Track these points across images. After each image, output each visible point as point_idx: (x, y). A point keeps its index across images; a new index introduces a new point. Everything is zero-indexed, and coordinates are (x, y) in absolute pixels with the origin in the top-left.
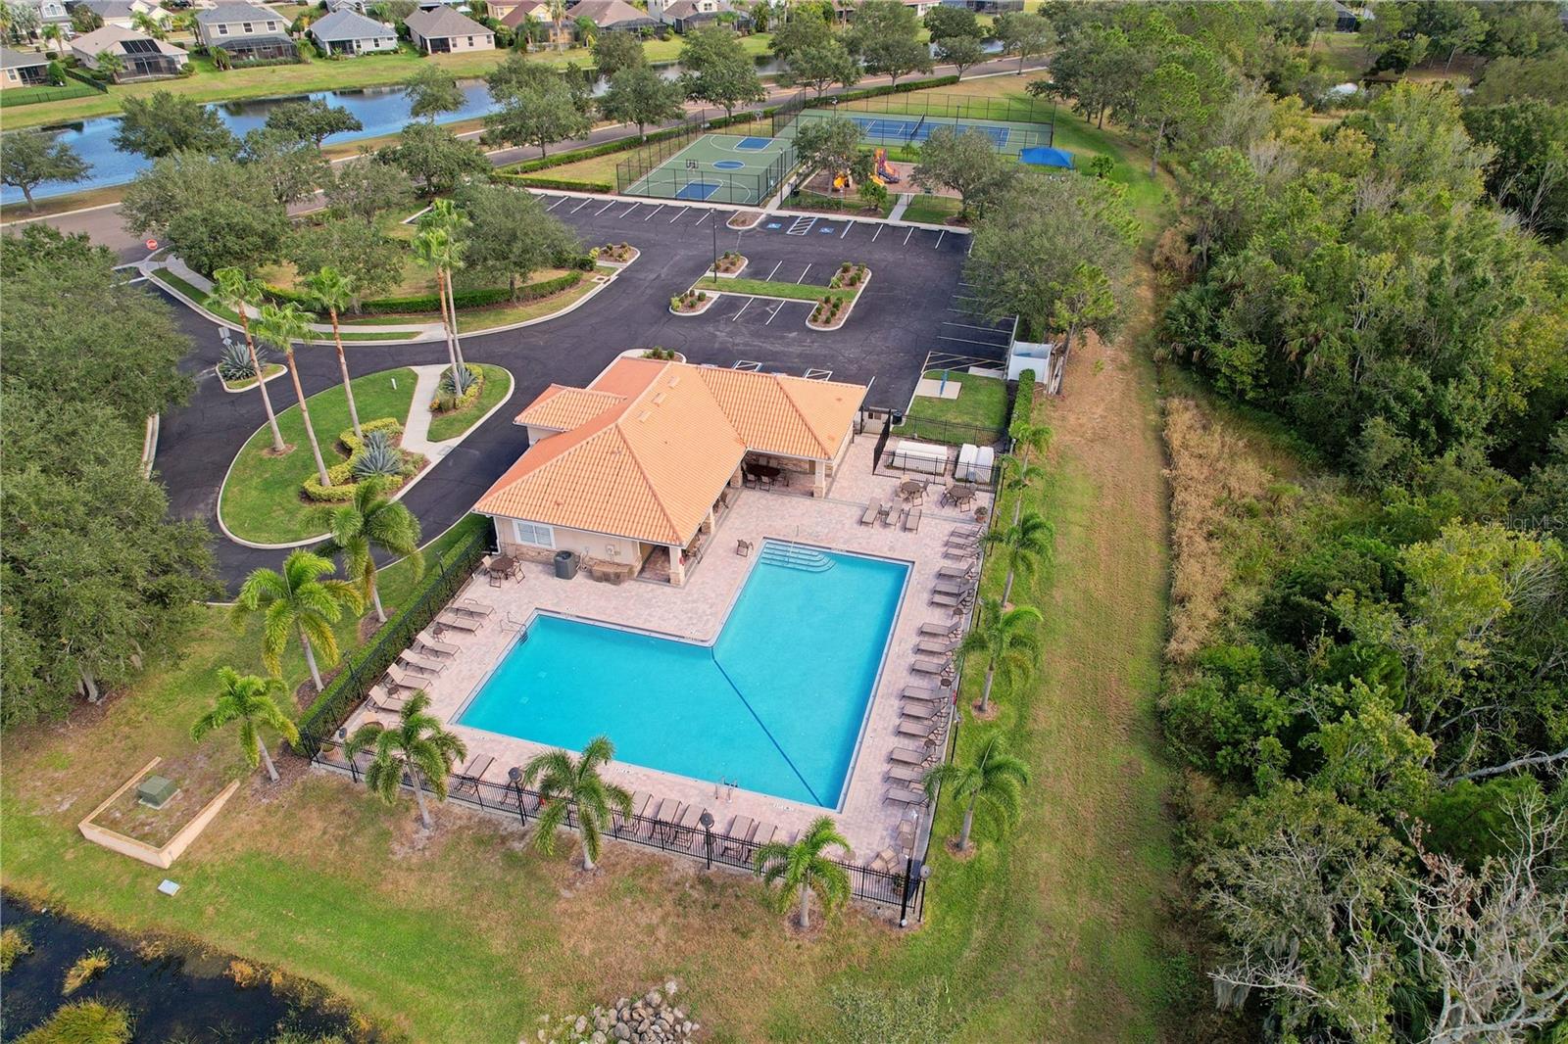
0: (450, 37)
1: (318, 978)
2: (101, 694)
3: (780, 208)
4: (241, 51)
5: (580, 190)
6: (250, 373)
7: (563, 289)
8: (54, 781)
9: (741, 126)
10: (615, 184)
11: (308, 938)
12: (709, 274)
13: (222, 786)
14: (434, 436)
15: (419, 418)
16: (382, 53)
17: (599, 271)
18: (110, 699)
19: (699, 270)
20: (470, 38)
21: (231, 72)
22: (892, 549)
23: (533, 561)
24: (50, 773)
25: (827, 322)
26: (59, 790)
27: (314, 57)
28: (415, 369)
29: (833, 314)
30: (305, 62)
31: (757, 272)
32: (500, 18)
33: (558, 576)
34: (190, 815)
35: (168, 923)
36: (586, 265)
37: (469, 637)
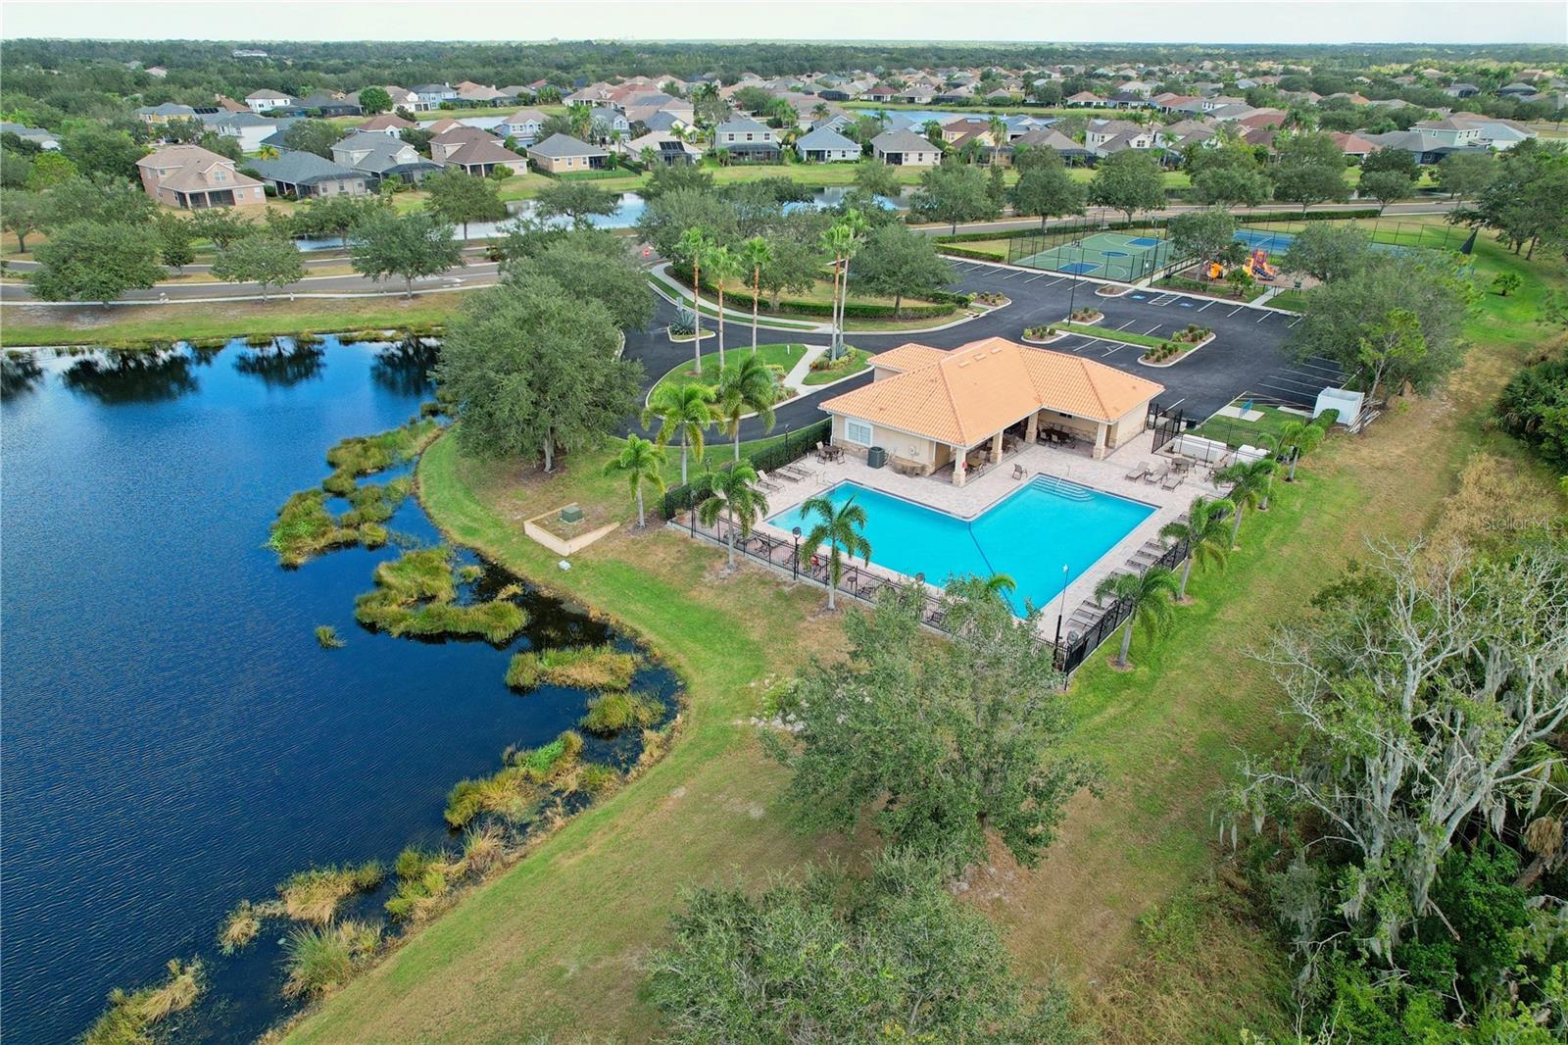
0: (904, 152)
1: (638, 627)
2: (552, 468)
3: (1150, 286)
4: (741, 154)
5: (977, 259)
6: (690, 331)
7: (938, 315)
8: (515, 505)
9: (1138, 230)
10: (1006, 258)
11: (637, 607)
12: (1066, 321)
13: (609, 522)
14: (806, 382)
15: (802, 369)
16: (846, 162)
17: (971, 309)
18: (556, 472)
19: (1059, 317)
20: (921, 155)
21: (730, 168)
22: (1147, 497)
23: (855, 455)
24: (514, 501)
25: (1158, 360)
26: (517, 509)
27: (793, 162)
28: (807, 346)
29: (1165, 356)
30: (785, 165)
31: (1109, 324)
32: (950, 142)
33: (869, 465)
34: (586, 531)
35: (558, 582)
36: (963, 302)
37: (793, 485)
